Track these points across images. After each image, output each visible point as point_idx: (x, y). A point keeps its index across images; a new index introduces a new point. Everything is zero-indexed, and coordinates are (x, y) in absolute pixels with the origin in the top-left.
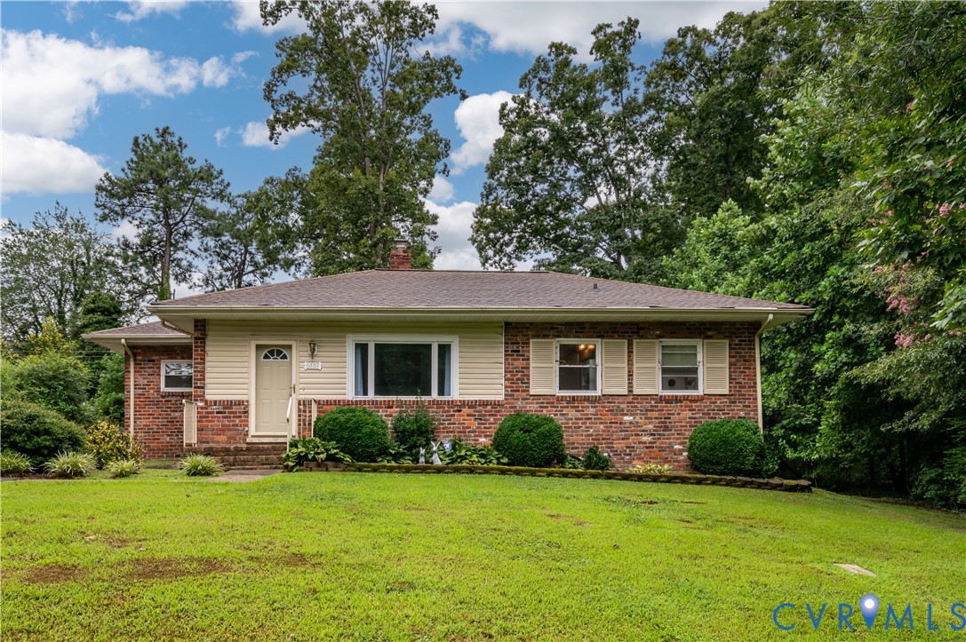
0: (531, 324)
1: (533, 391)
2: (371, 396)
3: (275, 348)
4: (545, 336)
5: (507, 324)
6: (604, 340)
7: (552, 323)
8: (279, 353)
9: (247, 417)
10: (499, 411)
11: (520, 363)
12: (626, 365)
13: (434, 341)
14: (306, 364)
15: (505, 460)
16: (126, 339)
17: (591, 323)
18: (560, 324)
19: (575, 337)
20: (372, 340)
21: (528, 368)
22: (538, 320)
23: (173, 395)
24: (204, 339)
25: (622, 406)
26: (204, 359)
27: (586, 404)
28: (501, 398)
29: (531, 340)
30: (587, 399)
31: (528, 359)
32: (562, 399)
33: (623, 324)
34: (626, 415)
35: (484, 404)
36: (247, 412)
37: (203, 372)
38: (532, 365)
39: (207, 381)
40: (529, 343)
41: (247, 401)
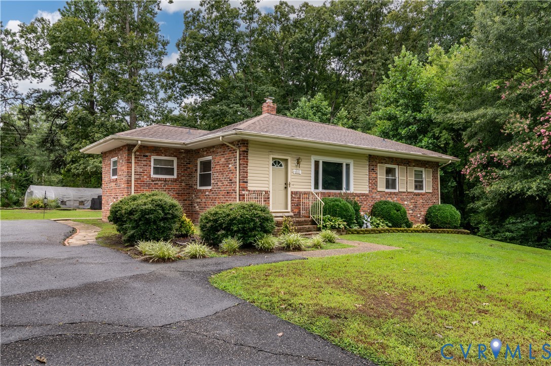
0: (378, 156)
1: (379, 189)
2: (320, 190)
3: (277, 160)
4: (382, 163)
5: (370, 156)
6: (400, 167)
7: (384, 157)
8: (279, 163)
9: (269, 201)
10: (367, 199)
11: (374, 175)
12: (405, 178)
13: (344, 161)
14: (294, 170)
15: (390, 225)
16: (141, 141)
17: (395, 158)
18: (386, 158)
19: (391, 164)
20: (322, 159)
21: (377, 178)
22: (380, 155)
23: (160, 180)
24: (247, 152)
25: (404, 197)
26: (247, 165)
27: (394, 196)
28: (367, 192)
29: (378, 165)
30: (394, 193)
31: (377, 174)
32: (387, 193)
33: (405, 159)
34: (405, 201)
35: (363, 195)
36: (269, 198)
37: (247, 172)
38: (378, 177)
39: (249, 178)
40: (377, 166)
41: (270, 192)
